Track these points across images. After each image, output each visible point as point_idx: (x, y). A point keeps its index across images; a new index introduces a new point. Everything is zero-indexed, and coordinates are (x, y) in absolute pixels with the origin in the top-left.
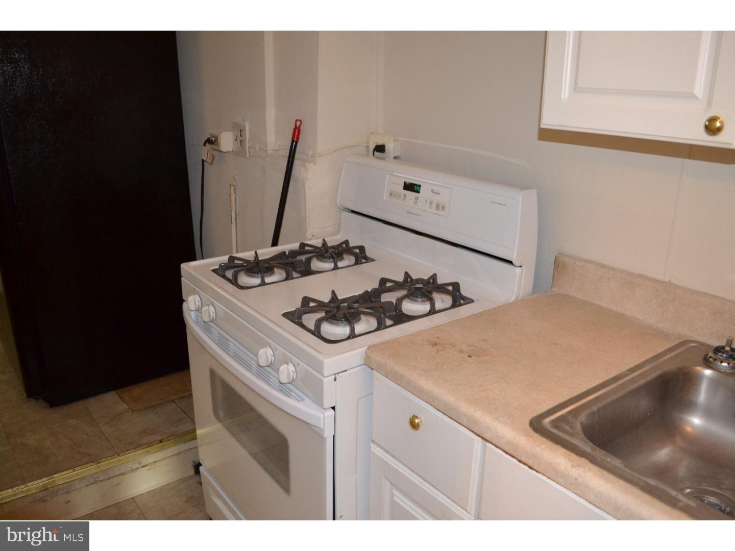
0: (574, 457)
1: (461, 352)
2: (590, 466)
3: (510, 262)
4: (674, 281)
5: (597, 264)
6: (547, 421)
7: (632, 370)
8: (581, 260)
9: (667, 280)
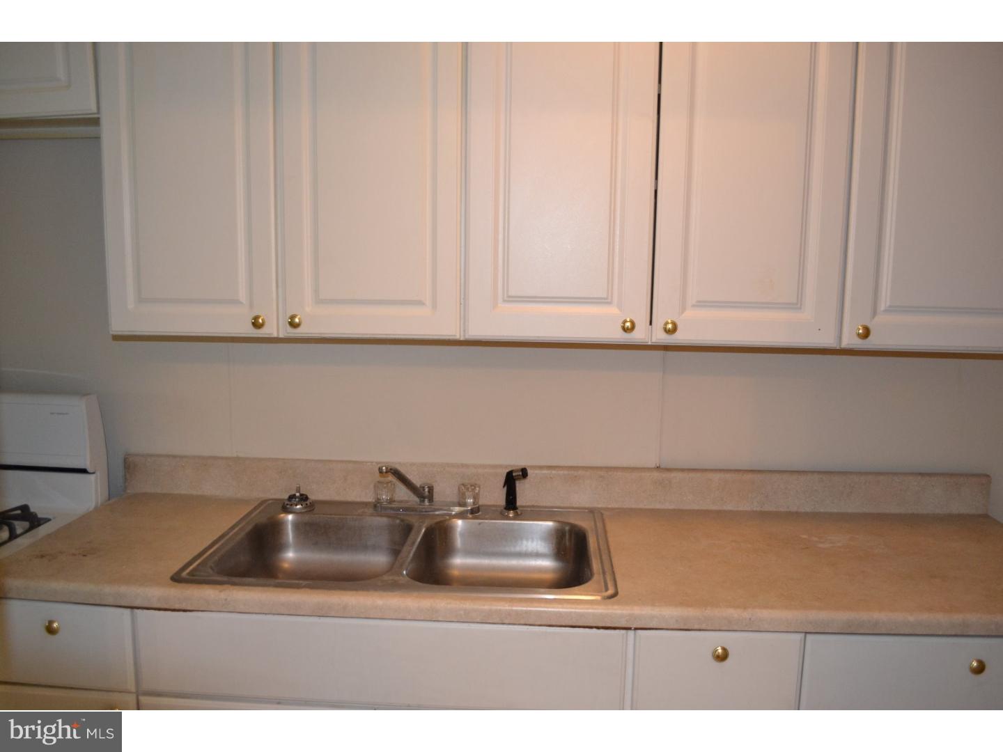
0: (218, 586)
1: (74, 555)
2: (232, 587)
3: (84, 471)
4: (241, 455)
5: (168, 456)
6: (184, 574)
7: (232, 528)
8: (151, 456)
9: (235, 455)
